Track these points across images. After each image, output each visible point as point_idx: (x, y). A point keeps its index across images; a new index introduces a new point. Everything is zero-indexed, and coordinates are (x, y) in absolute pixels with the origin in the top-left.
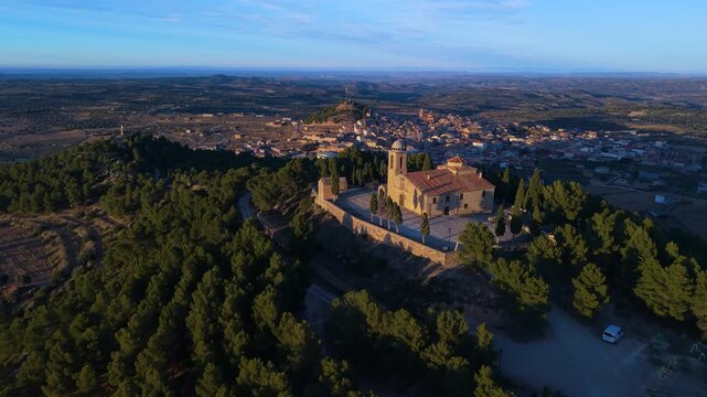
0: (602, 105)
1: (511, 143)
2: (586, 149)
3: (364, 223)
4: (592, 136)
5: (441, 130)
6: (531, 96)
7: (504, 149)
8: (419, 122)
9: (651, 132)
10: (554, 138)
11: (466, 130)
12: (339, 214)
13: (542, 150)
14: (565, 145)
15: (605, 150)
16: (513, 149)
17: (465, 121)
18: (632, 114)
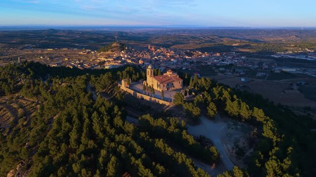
0: (222, 41)
1: (186, 59)
2: (216, 61)
3: (141, 94)
4: (218, 54)
5: (158, 54)
6: (193, 38)
7: (184, 62)
8: (149, 51)
10: (203, 56)
11: (168, 54)
12: (131, 92)
13: (199, 62)
14: (208, 59)
15: (223, 61)
16: (187, 62)
17: (167, 50)
18: (234, 45)
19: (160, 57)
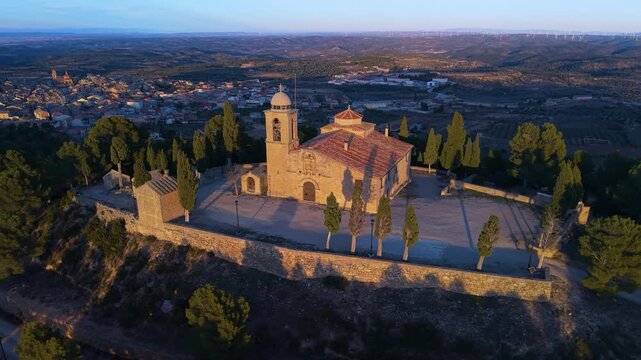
1: (162, 99)
2: (232, 98)
3: (315, 255)
5: (86, 92)
8: (55, 84)
10: (200, 91)
11: (113, 90)
12: (234, 248)
13: (195, 103)
14: (212, 96)
15: (247, 97)
16: (169, 104)
17: (108, 80)
18: (244, 66)
19: (92, 100)
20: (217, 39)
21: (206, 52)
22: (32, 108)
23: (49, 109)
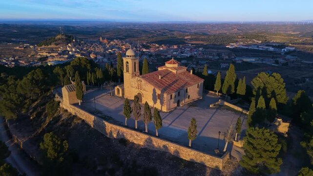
0: (173, 34)
1: (144, 52)
2: (175, 53)
4: (175, 47)
5: (112, 47)
6: (145, 31)
7: (142, 55)
8: (101, 43)
9: (195, 44)
10: (161, 49)
11: (124, 47)
12: (90, 119)
13: (158, 55)
14: (166, 52)
15: (182, 53)
16: (146, 55)
17: (122, 42)
18: (186, 38)
19: (115, 51)
20: (176, 24)
21: (170, 31)
22: (90, 53)
23: (96, 54)
